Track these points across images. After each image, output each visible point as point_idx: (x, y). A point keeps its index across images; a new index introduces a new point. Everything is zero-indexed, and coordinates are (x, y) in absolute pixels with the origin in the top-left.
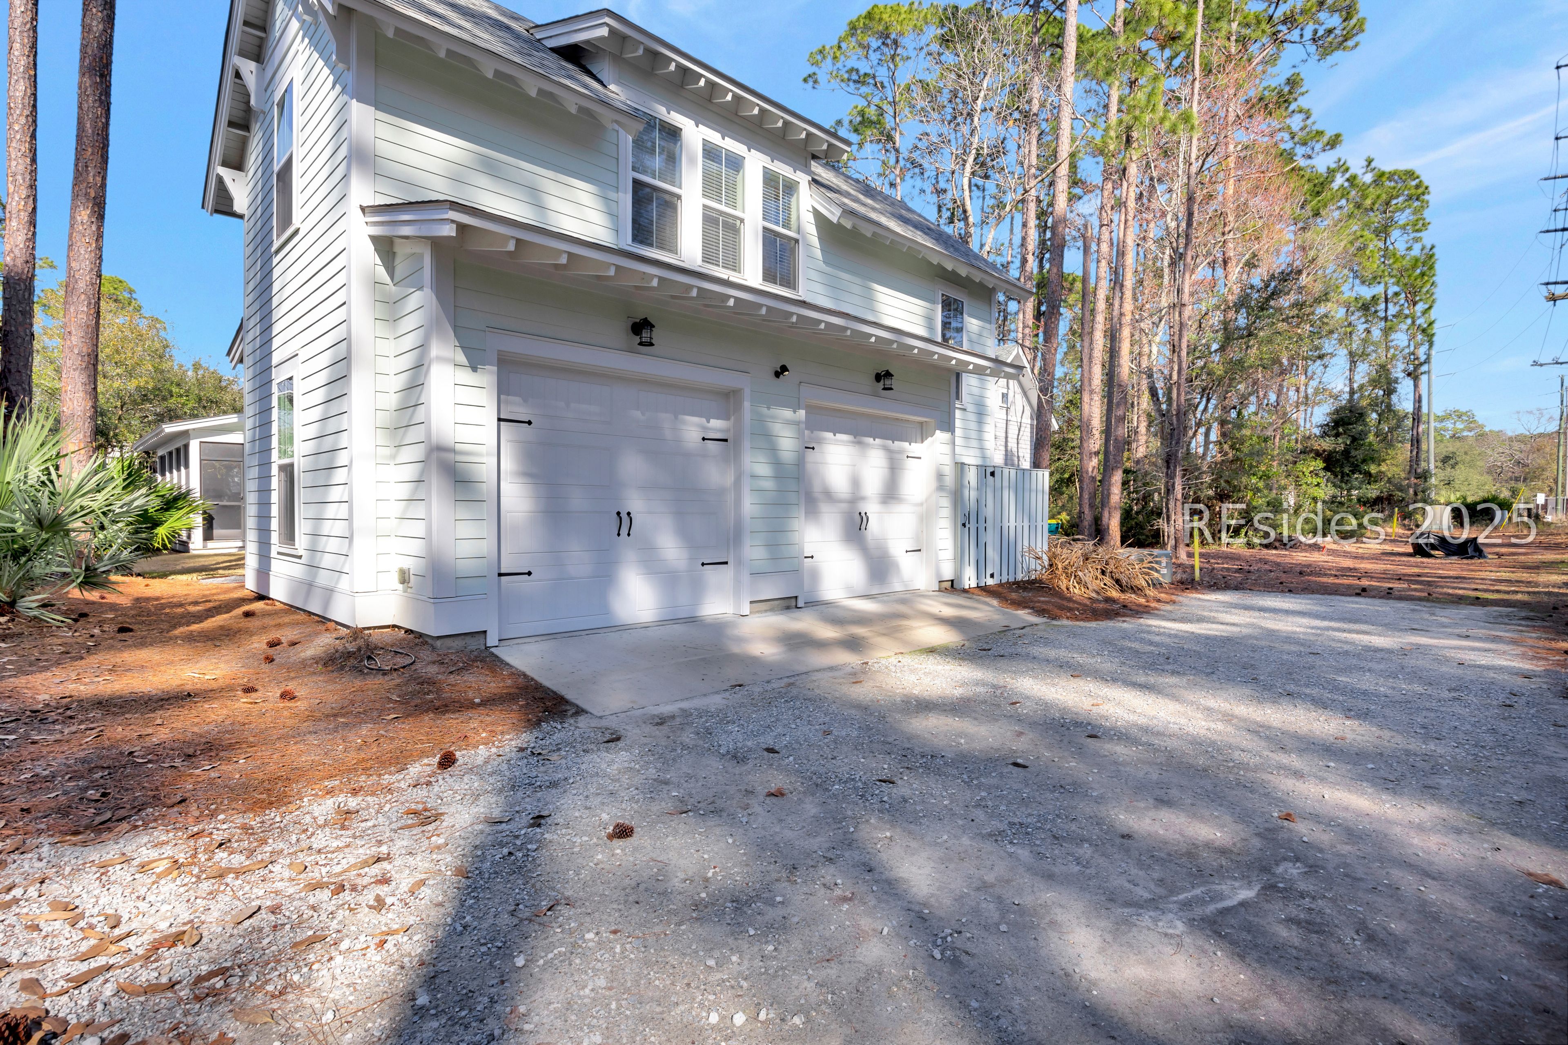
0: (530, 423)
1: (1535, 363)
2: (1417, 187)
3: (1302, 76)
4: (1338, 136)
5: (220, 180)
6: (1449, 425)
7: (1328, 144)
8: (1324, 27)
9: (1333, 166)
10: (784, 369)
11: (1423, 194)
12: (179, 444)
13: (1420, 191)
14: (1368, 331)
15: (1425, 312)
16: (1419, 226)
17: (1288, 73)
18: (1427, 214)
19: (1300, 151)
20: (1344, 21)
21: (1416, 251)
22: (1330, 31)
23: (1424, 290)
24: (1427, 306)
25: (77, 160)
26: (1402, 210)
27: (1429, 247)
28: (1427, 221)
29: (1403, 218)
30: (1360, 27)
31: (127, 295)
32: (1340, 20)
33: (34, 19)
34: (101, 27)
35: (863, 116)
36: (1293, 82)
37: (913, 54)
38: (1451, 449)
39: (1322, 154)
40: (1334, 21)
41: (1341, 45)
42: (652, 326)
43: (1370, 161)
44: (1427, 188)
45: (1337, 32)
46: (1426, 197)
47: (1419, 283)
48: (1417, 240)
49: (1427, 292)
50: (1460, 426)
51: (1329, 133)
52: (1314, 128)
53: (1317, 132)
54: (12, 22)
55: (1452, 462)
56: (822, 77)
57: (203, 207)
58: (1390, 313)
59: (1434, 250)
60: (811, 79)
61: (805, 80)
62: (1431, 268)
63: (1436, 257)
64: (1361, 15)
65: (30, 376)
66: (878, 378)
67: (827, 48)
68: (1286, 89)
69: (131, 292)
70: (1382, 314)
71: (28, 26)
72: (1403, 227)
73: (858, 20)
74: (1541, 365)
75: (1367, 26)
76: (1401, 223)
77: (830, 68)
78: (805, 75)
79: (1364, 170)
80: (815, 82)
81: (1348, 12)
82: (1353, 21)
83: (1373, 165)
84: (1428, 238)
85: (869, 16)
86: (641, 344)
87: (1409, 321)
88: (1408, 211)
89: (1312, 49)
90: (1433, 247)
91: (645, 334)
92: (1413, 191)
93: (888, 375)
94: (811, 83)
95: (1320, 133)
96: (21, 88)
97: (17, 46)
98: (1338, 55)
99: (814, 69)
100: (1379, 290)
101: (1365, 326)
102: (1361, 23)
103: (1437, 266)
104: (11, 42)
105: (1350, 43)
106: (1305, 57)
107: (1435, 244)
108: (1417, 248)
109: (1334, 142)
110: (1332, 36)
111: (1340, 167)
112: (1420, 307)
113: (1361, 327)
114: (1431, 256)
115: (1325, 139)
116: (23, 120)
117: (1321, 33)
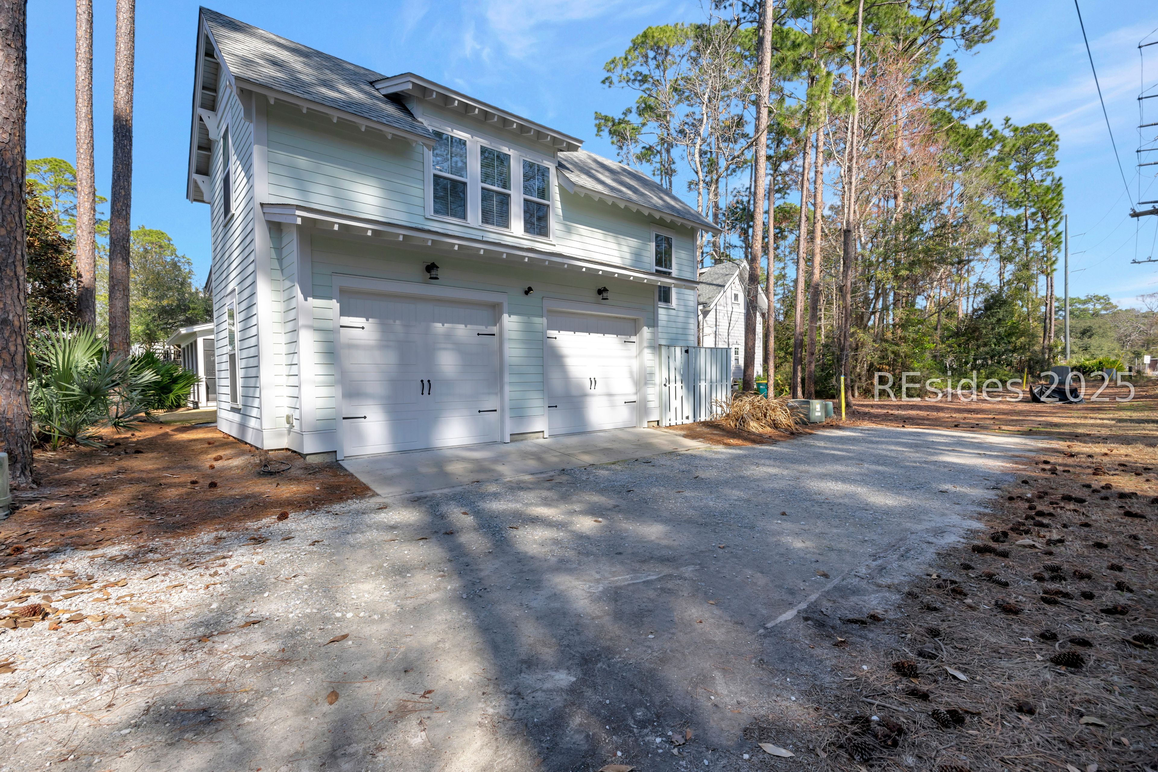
0: (363, 328)
1: (1134, 262)
2: (1050, 135)
3: (956, 61)
4: (983, 103)
5: (195, 182)
6: (1090, 306)
7: (976, 109)
8: (969, 26)
9: (980, 124)
10: (530, 289)
11: (1054, 140)
12: (192, 340)
13: (1051, 138)
14: (1014, 241)
15: (1055, 226)
16: (1050, 163)
17: (945, 59)
18: (1057, 155)
19: (956, 115)
20: (984, 21)
21: (1048, 182)
22: (975, 28)
23: (1054, 210)
24: (1056, 222)
25: (114, 172)
26: (1038, 152)
27: (1058, 178)
28: (1057, 160)
29: (1039, 158)
30: (995, 26)
31: (167, 242)
32: (981, 20)
33: (90, 83)
34: (125, 91)
35: (645, 104)
36: (950, 66)
37: (678, 60)
38: (1088, 324)
39: (972, 116)
40: (977, 21)
41: (981, 39)
42: (438, 267)
43: (1007, 120)
44: (1057, 136)
45: (979, 29)
46: (1056, 143)
47: (1050, 205)
48: (1048, 174)
49: (1056, 211)
50: (1099, 307)
51: (977, 100)
52: (966, 97)
53: (968, 101)
54: (77, 86)
55: (1088, 334)
56: (615, 79)
57: (187, 198)
58: (1029, 227)
59: (1061, 181)
60: (607, 81)
61: (603, 82)
62: (1059, 194)
63: (1063, 186)
64: (995, 17)
65: (94, 302)
66: (600, 292)
67: (617, 58)
68: (944, 71)
69: (169, 240)
70: (1023, 228)
71: (87, 88)
72: (1039, 164)
73: (637, 38)
74: (1139, 263)
75: (1000, 25)
76: (1037, 162)
77: (620, 72)
78: (603, 79)
79: (1003, 126)
80: (611, 83)
81: (987, 14)
82: (990, 21)
83: (1010, 122)
84: (1057, 172)
85: (645, 35)
86: (431, 278)
87: (1043, 233)
88: (1042, 153)
89: (962, 42)
90: (1060, 179)
91: (434, 273)
92: (1047, 139)
93: (605, 290)
94: (607, 84)
95: (970, 101)
96: (84, 126)
97: (80, 100)
98: (979, 47)
99: (609, 74)
100: (1021, 211)
101: (1012, 237)
102: (996, 22)
103: (1064, 192)
104: (77, 98)
105: (987, 37)
106: (956, 48)
107: (1063, 176)
108: (1050, 179)
109: (981, 107)
110: (976, 32)
111: (985, 125)
112: (1051, 223)
113: (1009, 238)
114: (1059, 186)
115: (974, 105)
116: (85, 147)
117: (967, 30)
